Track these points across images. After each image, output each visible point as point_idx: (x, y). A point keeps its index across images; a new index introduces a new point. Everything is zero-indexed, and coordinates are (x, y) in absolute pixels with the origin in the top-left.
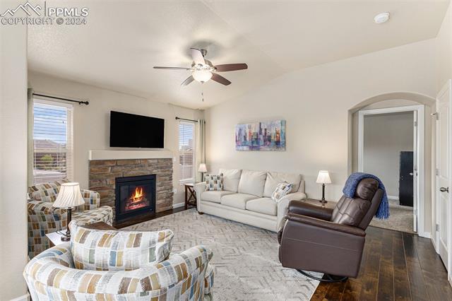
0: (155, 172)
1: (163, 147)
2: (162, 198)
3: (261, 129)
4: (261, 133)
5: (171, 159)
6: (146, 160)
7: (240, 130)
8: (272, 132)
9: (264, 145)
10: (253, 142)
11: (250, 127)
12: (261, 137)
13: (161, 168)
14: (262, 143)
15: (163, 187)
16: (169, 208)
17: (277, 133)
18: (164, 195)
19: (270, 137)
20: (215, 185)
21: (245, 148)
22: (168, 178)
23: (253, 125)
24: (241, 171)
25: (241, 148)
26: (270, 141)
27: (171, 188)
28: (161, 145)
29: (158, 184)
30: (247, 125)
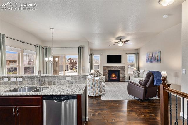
0: (119, 70)
1: (121, 63)
2: (121, 77)
3: (153, 55)
4: (153, 57)
5: (124, 66)
6: (116, 66)
7: (147, 55)
8: (156, 56)
9: (154, 61)
10: (150, 60)
11: (150, 55)
12: (153, 58)
13: (121, 69)
14: (153, 60)
15: (122, 74)
16: (124, 80)
17: (158, 56)
18: (122, 77)
19: (155, 58)
20: (135, 75)
21: (149, 62)
22: (123, 72)
23: (150, 54)
24: (145, 70)
25: (147, 62)
26: (155, 59)
27: (125, 75)
28: (120, 62)
29: (120, 73)
30: (149, 54)
